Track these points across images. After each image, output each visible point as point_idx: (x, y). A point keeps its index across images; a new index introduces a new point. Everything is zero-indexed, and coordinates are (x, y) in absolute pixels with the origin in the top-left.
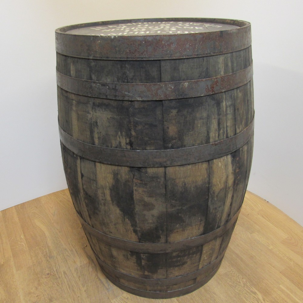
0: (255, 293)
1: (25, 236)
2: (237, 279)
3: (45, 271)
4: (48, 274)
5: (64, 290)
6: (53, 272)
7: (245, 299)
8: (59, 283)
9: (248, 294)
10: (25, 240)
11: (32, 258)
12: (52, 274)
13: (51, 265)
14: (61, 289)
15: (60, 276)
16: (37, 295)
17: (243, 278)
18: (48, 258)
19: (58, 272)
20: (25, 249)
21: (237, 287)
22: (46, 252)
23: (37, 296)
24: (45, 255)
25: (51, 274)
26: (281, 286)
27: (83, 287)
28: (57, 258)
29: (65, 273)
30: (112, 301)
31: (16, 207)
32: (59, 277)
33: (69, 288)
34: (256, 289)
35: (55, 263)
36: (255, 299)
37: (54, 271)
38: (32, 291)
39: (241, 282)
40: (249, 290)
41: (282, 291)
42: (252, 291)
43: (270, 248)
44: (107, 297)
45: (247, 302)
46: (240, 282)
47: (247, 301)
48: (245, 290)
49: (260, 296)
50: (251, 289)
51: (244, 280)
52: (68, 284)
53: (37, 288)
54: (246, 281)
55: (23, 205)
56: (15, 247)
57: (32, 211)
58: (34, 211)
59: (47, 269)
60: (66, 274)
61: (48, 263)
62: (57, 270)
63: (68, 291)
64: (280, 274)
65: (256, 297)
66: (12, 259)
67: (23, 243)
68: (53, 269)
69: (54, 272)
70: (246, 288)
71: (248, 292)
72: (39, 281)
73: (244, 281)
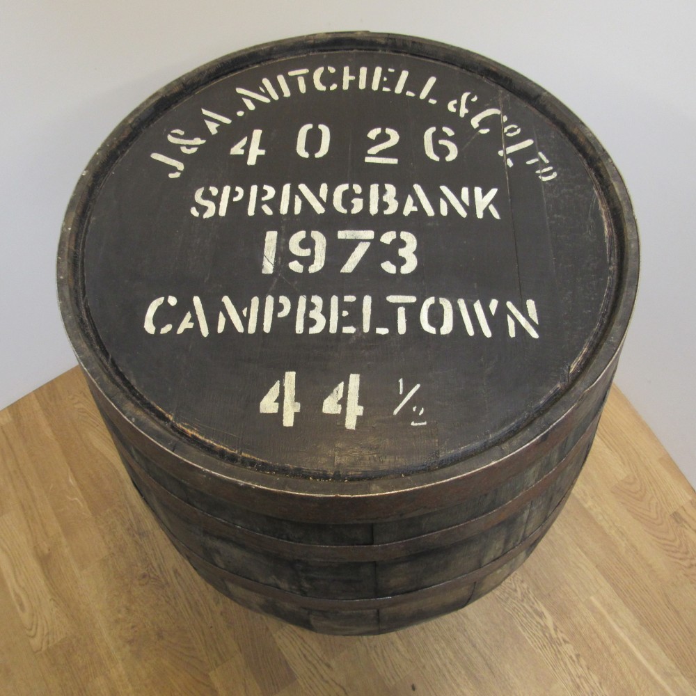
0: (541, 615)
1: (77, 480)
2: (511, 584)
3: (136, 568)
4: (144, 576)
5: (181, 612)
6: (153, 570)
7: (520, 628)
8: (168, 597)
9: (528, 616)
10: (79, 490)
11: (103, 537)
12: (152, 575)
13: (146, 554)
14: (175, 610)
15: (169, 580)
16: (131, 624)
17: (522, 582)
18: (137, 536)
19: (162, 570)
20: (83, 513)
21: (509, 602)
22: (129, 520)
23: (133, 627)
24: (128, 529)
25: (150, 576)
26: (592, 598)
27: (216, 604)
28: (154, 535)
29: (176, 572)
30: (274, 635)
31: (38, 392)
32: (167, 583)
33: (191, 607)
34: (545, 606)
35: (153, 550)
36: (539, 627)
37: (153, 567)
38: (120, 616)
39: (518, 589)
40: (531, 607)
41: (593, 609)
42: (536, 611)
43: (586, 506)
44: (265, 627)
45: (523, 633)
46: (516, 590)
47: (524, 631)
48: (524, 607)
49: (550, 621)
50: (536, 606)
51: (525, 585)
52: (187, 599)
53: (128, 610)
54: (528, 588)
55: (51, 385)
56: (62, 510)
57: (76, 406)
58: (81, 406)
59: (139, 564)
60: (180, 575)
61: (138, 548)
62: (159, 566)
63: (189, 614)
64: (597, 570)
65: (542, 624)
66: (63, 540)
67: (76, 499)
68: (151, 564)
69: (155, 570)
70: (525, 605)
71: (528, 612)
72: (129, 592)
73: (523, 588)
